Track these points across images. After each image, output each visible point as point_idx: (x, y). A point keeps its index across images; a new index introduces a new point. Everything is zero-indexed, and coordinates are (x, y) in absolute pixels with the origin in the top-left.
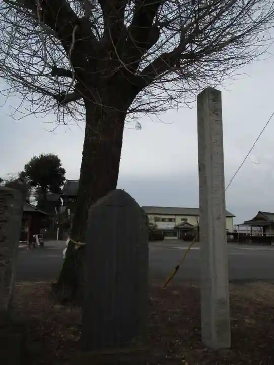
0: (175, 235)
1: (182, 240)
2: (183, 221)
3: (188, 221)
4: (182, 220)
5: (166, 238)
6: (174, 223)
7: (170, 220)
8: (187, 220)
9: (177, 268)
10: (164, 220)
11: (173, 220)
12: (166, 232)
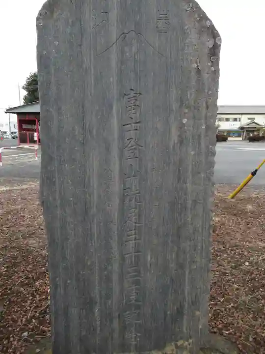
0: (239, 136)
1: (248, 141)
2: (250, 121)
3: (256, 121)
4: (249, 119)
5: (229, 139)
6: (239, 123)
7: (235, 120)
8: (254, 119)
9: (254, 174)
10: (227, 120)
11: (238, 119)
12: (230, 133)
